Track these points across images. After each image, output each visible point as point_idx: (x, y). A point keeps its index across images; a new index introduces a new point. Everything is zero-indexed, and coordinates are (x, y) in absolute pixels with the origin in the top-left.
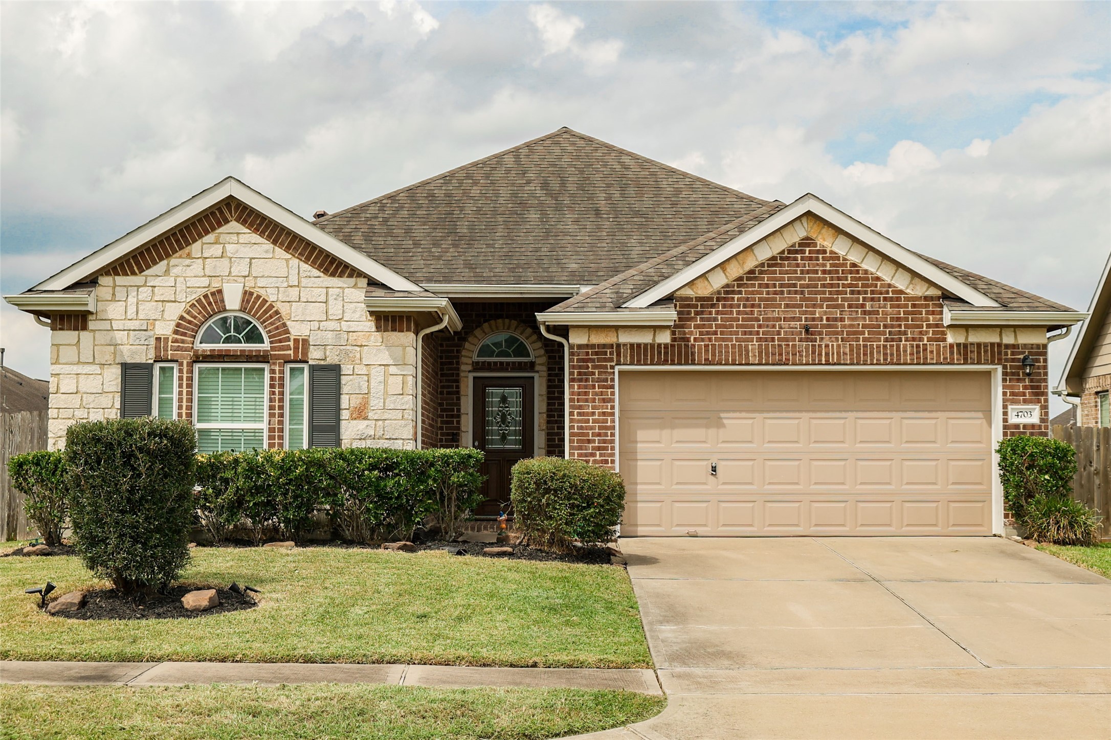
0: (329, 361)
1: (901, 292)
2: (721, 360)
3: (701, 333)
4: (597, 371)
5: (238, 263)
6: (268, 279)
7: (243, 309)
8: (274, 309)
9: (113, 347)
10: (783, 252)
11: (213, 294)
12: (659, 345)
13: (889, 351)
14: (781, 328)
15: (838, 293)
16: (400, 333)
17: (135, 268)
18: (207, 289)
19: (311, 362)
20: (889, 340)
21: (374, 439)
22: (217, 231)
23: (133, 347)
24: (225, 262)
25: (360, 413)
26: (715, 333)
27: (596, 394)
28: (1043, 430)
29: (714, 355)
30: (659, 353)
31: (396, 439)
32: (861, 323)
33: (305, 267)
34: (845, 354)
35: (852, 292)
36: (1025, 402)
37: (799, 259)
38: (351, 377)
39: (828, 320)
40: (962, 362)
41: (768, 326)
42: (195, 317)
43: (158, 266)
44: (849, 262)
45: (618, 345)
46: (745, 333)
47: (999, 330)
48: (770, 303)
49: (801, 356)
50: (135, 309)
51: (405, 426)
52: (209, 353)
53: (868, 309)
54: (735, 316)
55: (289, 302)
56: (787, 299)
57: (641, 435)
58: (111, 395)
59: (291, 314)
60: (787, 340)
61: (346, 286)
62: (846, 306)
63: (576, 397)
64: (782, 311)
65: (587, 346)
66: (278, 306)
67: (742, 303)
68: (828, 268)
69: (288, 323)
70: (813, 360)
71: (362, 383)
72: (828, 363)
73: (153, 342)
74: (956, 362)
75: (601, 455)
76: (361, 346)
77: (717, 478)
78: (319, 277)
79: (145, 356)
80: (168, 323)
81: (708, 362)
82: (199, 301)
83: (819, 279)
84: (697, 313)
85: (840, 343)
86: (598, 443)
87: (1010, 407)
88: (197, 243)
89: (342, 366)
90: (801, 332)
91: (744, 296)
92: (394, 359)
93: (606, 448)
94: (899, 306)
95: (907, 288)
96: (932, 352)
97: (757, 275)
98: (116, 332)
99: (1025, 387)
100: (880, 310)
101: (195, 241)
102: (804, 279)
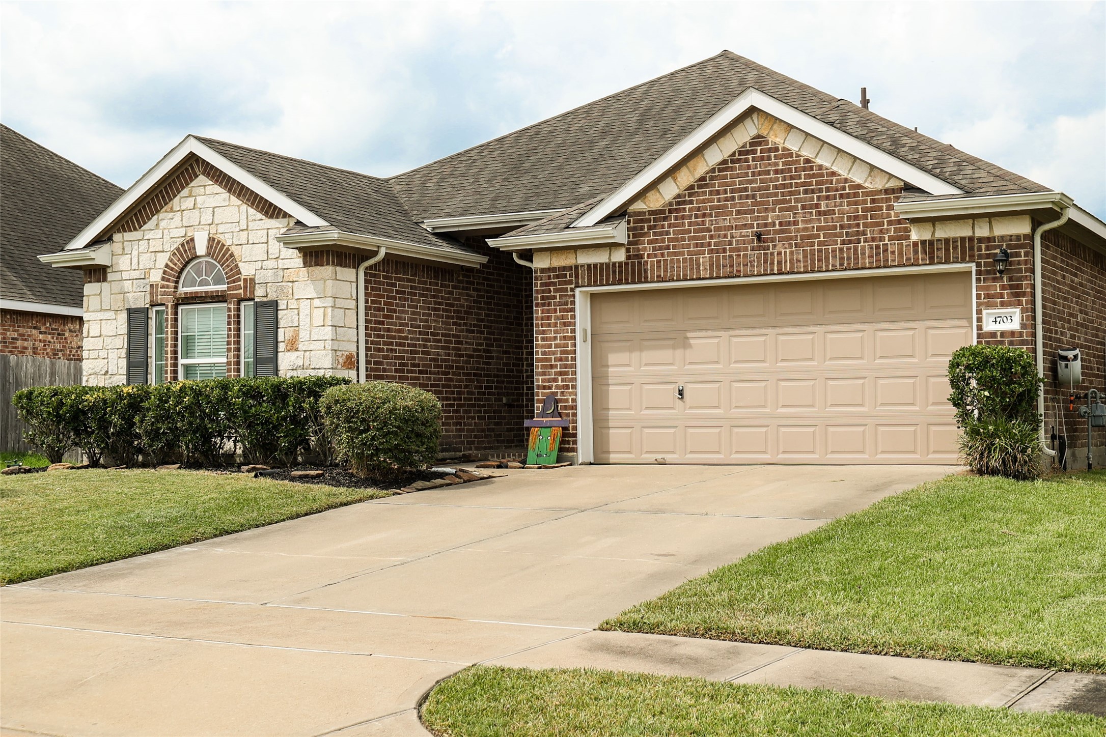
0: (270, 298)
1: (859, 186)
2: (672, 275)
3: (654, 249)
4: (558, 294)
5: (205, 213)
6: (225, 225)
7: (208, 254)
8: (230, 252)
9: (122, 295)
10: (733, 154)
11: (188, 242)
12: (614, 264)
13: (845, 255)
14: (732, 237)
15: (791, 193)
16: (321, 268)
17: (136, 224)
18: (184, 238)
19: (257, 300)
20: (846, 242)
21: (303, 369)
22: (190, 186)
23: (136, 294)
24: (196, 212)
25: (293, 346)
26: (668, 248)
27: (557, 318)
28: (1025, 338)
29: (666, 271)
30: (614, 272)
31: (319, 369)
32: (815, 225)
33: (252, 211)
34: (798, 261)
35: (806, 192)
36: (1003, 304)
37: (750, 161)
38: (286, 311)
39: (781, 224)
40: (928, 262)
41: (719, 236)
42: (175, 264)
43: (151, 221)
44: (802, 159)
45: (576, 267)
46: (697, 245)
47: (971, 221)
48: (721, 211)
49: (753, 266)
50: (137, 261)
51: (326, 355)
52: (183, 296)
53: (823, 209)
54: (687, 227)
55: (241, 245)
56: (738, 205)
57: (613, 358)
58: (121, 337)
59: (241, 256)
60: (738, 250)
61: (281, 226)
62: (800, 208)
63: (540, 322)
64: (734, 218)
65: (549, 270)
66: (233, 249)
67: (693, 213)
68: (780, 167)
69: (240, 265)
70: (765, 270)
71: (294, 317)
72: (780, 273)
73: (148, 288)
74: (920, 262)
75: (563, 380)
76: (293, 282)
77: (684, 402)
78: (262, 220)
79: (142, 302)
80: (158, 270)
81: (661, 280)
82: (178, 249)
83: (771, 180)
84: (650, 228)
85: (794, 249)
86: (560, 368)
87: (984, 312)
88: (177, 197)
89: (279, 301)
90: (753, 240)
91: (695, 205)
92: (317, 292)
93: (566, 373)
94: (856, 203)
95: (865, 181)
96: (893, 253)
97: (708, 182)
98: (125, 282)
99: (1003, 288)
100: (836, 209)
101: (175, 196)
102: (755, 181)
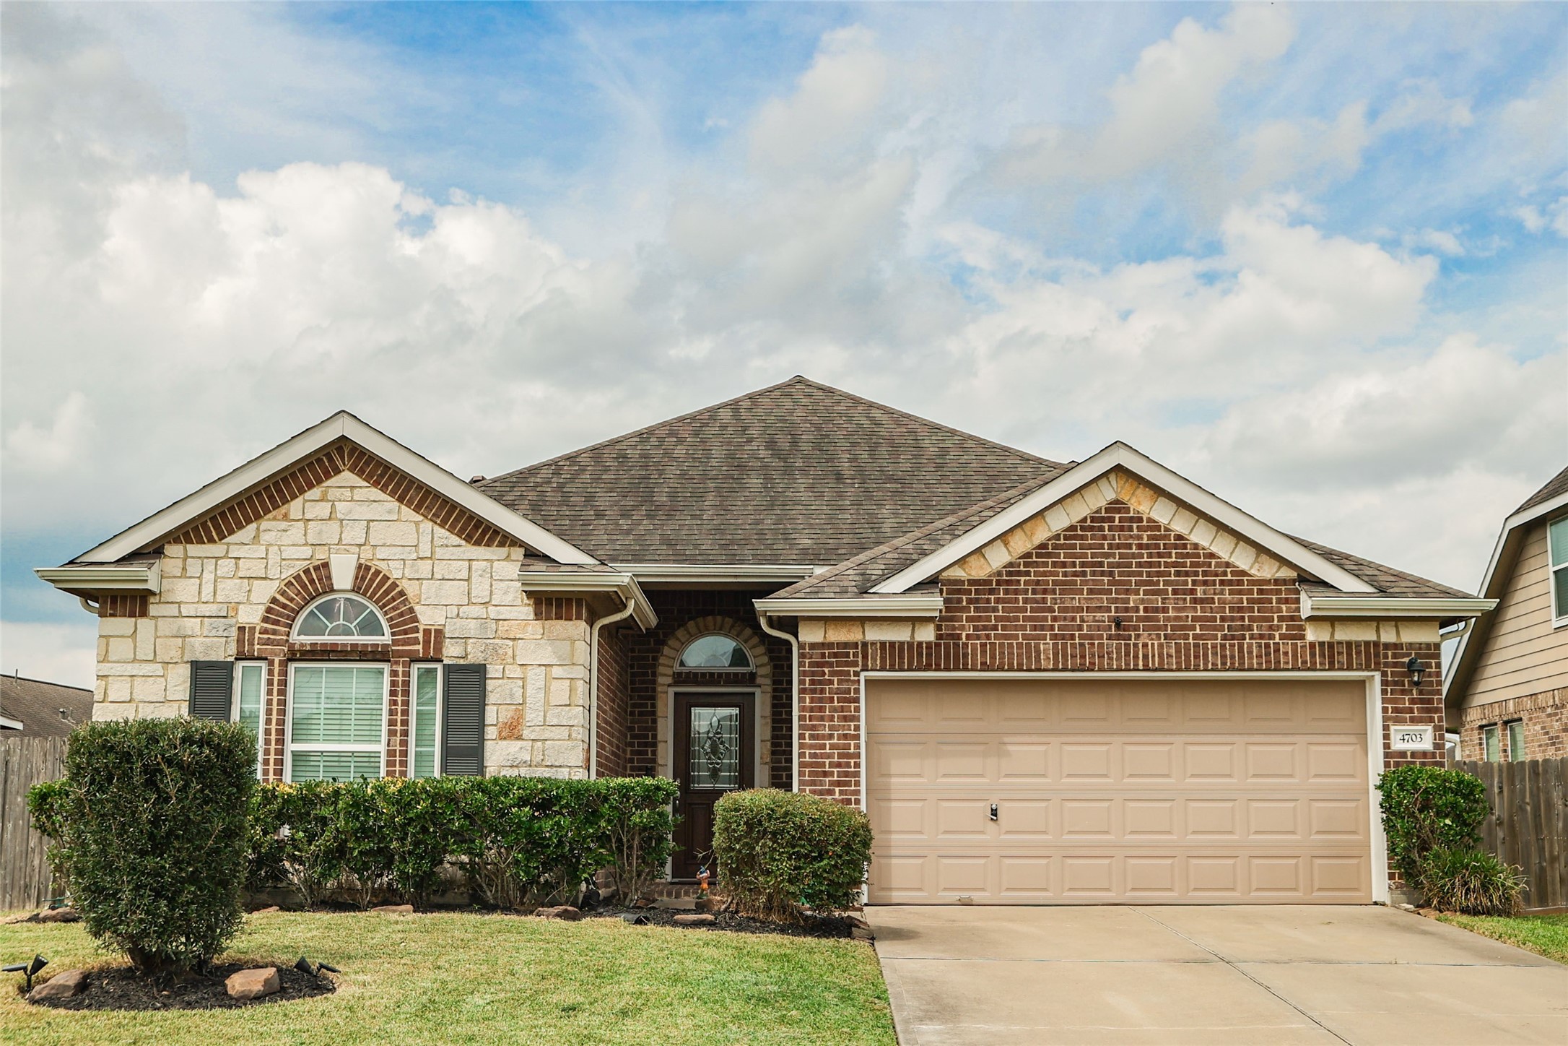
0: (471, 660)
1: (1244, 573)
2: (1002, 663)
3: (976, 628)
4: (836, 679)
5: (351, 527)
6: (390, 548)
7: (356, 589)
8: (398, 589)
9: (180, 639)
10: (1084, 520)
11: (317, 568)
12: (920, 644)
13: (1228, 653)
14: (1082, 620)
15: (1159, 574)
16: (567, 622)
17: (214, 534)
18: (309, 562)
19: (446, 661)
20: (1229, 637)
21: (530, 766)
22: (325, 484)
23: (208, 639)
24: (335, 525)
25: (512, 731)
26: (995, 628)
27: (834, 710)
28: (1438, 759)
29: (993, 657)
30: (920, 654)
31: (560, 766)
32: (1190, 615)
33: (441, 532)
34: (1169, 656)
35: (1178, 574)
36: (1413, 720)
37: (1106, 530)
38: (500, 681)
39: (1146, 610)
40: (1327, 667)
41: (1065, 619)
42: (292, 600)
43: (244, 530)
44: (1173, 534)
45: (865, 644)
46: (1035, 628)
47: (1375, 624)
48: (1068, 588)
49: (1111, 659)
50: (212, 589)
51: (573, 748)
52: (308, 648)
53: (1199, 596)
54: (1021, 604)
55: (418, 579)
56: (1091, 583)
57: (896, 766)
58: (176, 705)
59: (420, 595)
60: (1091, 637)
61: (496, 558)
62: (1170, 592)
63: (808, 714)
64: (1085, 598)
65: (823, 645)
66: (404, 585)
67: (1030, 588)
68: (1145, 541)
69: (417, 608)
70: (1127, 664)
71: (515, 689)
72: (1146, 669)
73: (234, 633)
74: (1318, 667)
75: (841, 793)
76: (514, 639)
77: (998, 825)
78: (460, 546)
79: (222, 651)
80: (256, 607)
81: (985, 667)
82: (297, 578)
83: (1133, 556)
84: (970, 601)
85: (1162, 641)
86: (838, 777)
87: (1392, 728)
88: (297, 500)
89: (488, 666)
90: (1110, 627)
91: (1032, 578)
92: (559, 657)
93: (848, 784)
94: (1240, 592)
95: (1251, 568)
96: (1286, 654)
97: (1050, 550)
98: (186, 619)
99: (1413, 701)
100: (1216, 597)
101: (294, 497)
102: (1113, 555)
